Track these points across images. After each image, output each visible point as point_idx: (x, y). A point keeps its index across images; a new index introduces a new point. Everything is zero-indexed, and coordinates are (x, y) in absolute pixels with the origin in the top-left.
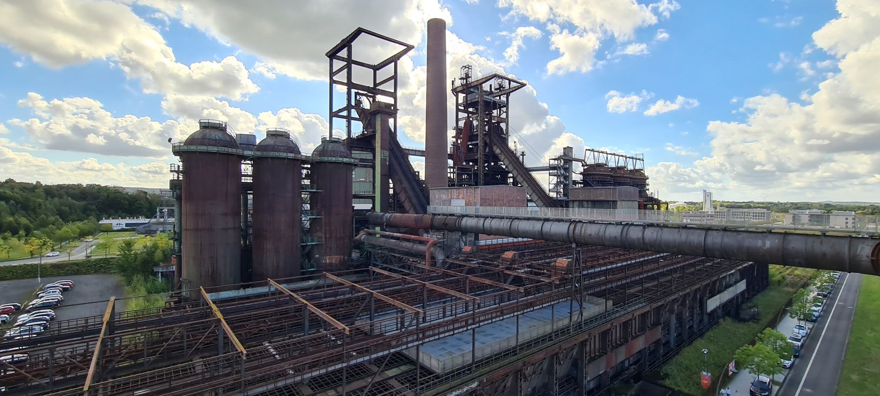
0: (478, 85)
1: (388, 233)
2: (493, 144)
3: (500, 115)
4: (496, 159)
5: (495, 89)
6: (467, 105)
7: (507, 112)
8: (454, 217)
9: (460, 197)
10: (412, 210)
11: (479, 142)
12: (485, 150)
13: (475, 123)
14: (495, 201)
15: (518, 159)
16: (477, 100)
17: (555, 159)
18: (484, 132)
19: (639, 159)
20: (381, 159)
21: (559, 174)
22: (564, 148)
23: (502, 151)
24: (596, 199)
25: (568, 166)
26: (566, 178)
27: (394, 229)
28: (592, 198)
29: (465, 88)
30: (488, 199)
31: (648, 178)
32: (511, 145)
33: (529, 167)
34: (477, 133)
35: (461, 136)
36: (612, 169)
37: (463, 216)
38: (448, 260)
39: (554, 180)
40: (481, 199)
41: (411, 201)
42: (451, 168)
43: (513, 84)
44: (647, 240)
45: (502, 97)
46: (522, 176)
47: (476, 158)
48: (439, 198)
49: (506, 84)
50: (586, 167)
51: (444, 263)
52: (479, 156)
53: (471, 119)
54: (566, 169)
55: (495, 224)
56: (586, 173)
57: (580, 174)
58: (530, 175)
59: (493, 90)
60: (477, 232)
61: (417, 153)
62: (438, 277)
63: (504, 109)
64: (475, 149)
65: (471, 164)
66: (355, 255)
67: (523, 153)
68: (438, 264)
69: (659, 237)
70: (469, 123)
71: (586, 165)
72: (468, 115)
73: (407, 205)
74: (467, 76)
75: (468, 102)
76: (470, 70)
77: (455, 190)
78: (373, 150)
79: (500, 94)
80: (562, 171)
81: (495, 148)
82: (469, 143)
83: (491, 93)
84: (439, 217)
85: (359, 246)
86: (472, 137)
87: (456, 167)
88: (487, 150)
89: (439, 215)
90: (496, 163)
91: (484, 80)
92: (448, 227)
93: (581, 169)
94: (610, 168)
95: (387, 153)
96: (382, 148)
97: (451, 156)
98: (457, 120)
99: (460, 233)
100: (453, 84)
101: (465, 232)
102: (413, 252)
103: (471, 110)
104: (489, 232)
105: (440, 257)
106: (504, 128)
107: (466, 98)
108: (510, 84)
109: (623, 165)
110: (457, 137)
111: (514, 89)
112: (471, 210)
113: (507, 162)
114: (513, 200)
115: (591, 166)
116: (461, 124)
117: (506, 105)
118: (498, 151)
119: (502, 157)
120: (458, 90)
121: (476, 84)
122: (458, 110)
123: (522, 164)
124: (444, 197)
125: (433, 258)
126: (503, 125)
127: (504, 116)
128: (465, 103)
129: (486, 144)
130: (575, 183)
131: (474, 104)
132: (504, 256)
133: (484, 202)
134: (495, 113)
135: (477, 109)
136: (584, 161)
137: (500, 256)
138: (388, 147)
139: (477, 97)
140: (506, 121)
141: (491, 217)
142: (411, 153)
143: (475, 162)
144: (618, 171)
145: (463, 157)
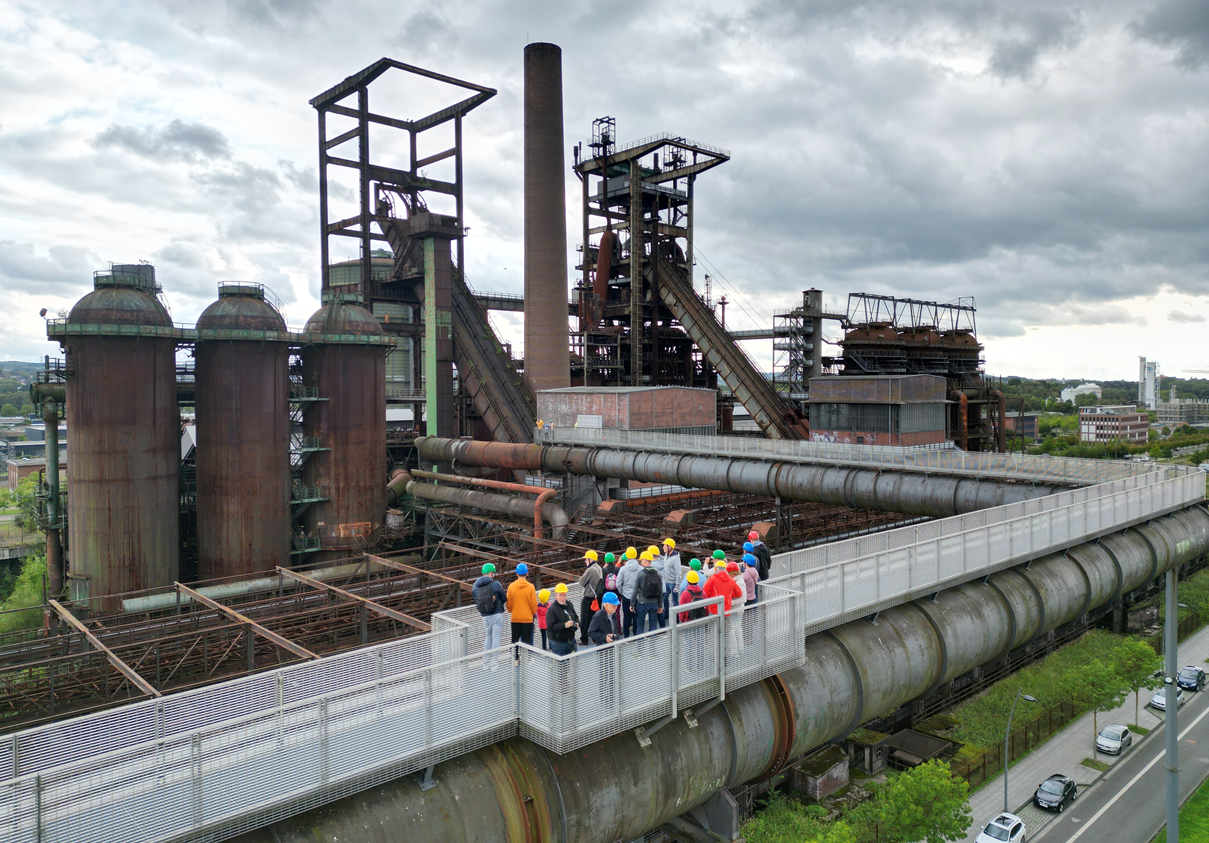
0: (631, 158)
1: (459, 478)
2: (660, 284)
3: (675, 220)
4: (667, 314)
5: (666, 165)
6: (606, 200)
7: (689, 215)
8: (582, 450)
9: (594, 408)
10: (500, 433)
11: (631, 279)
12: (645, 296)
14: (657, 416)
15: (711, 313)
16: (626, 192)
17: (785, 316)
18: (642, 260)
19: (965, 308)
20: (437, 327)
21: (794, 346)
22: (806, 293)
23: (678, 300)
24: (861, 400)
25: (811, 330)
26: (808, 353)
27: (471, 471)
28: (854, 399)
29: (602, 165)
30: (645, 414)
31: (982, 349)
32: (699, 288)
33: (733, 330)
34: (626, 261)
35: (595, 266)
36: (906, 330)
37: (600, 448)
38: (573, 527)
39: (784, 359)
40: (632, 414)
41: (497, 412)
42: (574, 335)
43: (701, 158)
45: (679, 181)
46: (718, 351)
47: (626, 313)
48: (555, 411)
49: (688, 156)
50: (849, 330)
51: (566, 531)
52: (632, 308)
53: (615, 231)
54: (808, 337)
55: (654, 464)
56: (849, 343)
57: (839, 343)
58: (736, 349)
59: (661, 165)
60: (626, 478)
61: (505, 305)
62: (556, 557)
63: (684, 208)
64: (624, 293)
65: (616, 323)
66: (394, 519)
67: (723, 299)
68: (557, 532)
70: (610, 240)
71: (851, 326)
72: (609, 221)
73: (491, 420)
74: (606, 141)
75: (609, 195)
76: (612, 127)
77: (584, 396)
78: (418, 305)
79: (675, 175)
80: (801, 341)
81: (664, 292)
82: (611, 282)
83: (656, 172)
84: (555, 449)
85: (398, 500)
86: (615, 268)
87: (585, 334)
88: (649, 296)
89: (556, 444)
90: (667, 324)
91: (641, 151)
92: (572, 468)
93: (841, 335)
94: (900, 330)
95: (448, 316)
96: (439, 306)
97: (574, 310)
98: (587, 232)
99: (594, 479)
100: (576, 155)
101: (602, 477)
102: (510, 512)
103: (614, 209)
104: (644, 479)
105: (560, 518)
106: (684, 249)
107: (604, 186)
108: (695, 155)
109: (930, 322)
110: (585, 268)
111: (703, 167)
113: (687, 320)
114: (690, 414)
115: (862, 327)
116: (596, 240)
117: (688, 200)
118: (670, 299)
119: (679, 311)
120: (588, 167)
121: (624, 158)
122: (588, 211)
123: (722, 329)
124: (564, 408)
125: (546, 523)
126: (681, 242)
127: (683, 223)
128: (601, 197)
129: (645, 285)
130: (828, 362)
131: (622, 200)
132: (668, 519)
134: (664, 215)
135: (628, 209)
136: (846, 317)
137: (662, 518)
138: (450, 305)
139: (626, 184)
140: (687, 233)
141: (647, 452)
142: (492, 304)
143: (625, 320)
144: (918, 337)
145: (600, 313)
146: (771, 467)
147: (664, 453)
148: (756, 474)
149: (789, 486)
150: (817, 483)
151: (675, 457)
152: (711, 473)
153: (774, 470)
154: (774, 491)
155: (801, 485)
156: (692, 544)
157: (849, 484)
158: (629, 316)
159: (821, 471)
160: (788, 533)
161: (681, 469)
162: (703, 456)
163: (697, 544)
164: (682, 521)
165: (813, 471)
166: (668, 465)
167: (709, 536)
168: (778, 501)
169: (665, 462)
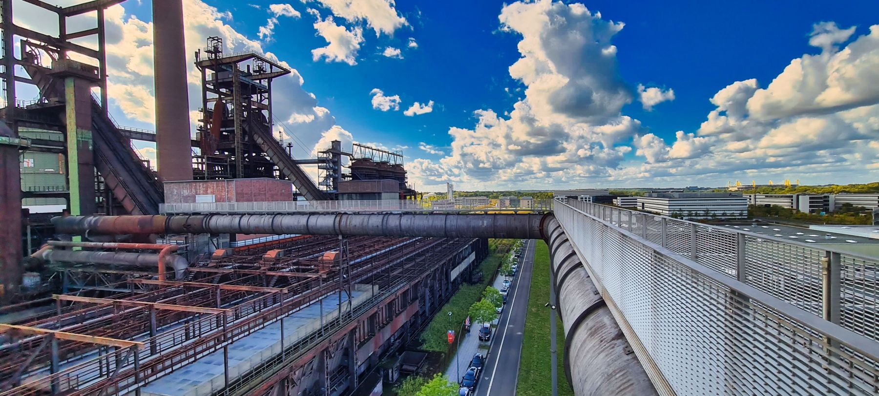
0: (232, 63)
1: (93, 244)
2: (253, 133)
3: (261, 100)
4: (259, 150)
5: (254, 71)
6: (218, 85)
7: (269, 98)
8: (199, 217)
9: (209, 191)
10: (137, 209)
11: (235, 128)
12: (244, 138)
13: (230, 107)
14: (255, 196)
15: (284, 150)
16: (231, 80)
17: (323, 152)
18: (242, 119)
19: (399, 156)
20: (78, 141)
21: (328, 167)
22: (333, 142)
23: (265, 141)
24: (364, 191)
25: (336, 160)
26: (335, 171)
27: (106, 237)
28: (360, 190)
29: (214, 63)
30: (246, 194)
31: (406, 173)
32: (276, 135)
33: (297, 159)
34: (232, 118)
35: (211, 120)
36: (377, 163)
37: (212, 214)
38: (192, 269)
39: (324, 173)
40: (237, 194)
41: (133, 197)
42: (197, 157)
43: (275, 69)
44: (403, 227)
45: (262, 80)
46: (289, 169)
47: (233, 147)
48: (179, 194)
49: (267, 67)
50: (353, 161)
51: (187, 273)
52: (237, 144)
53: (224, 101)
54: (335, 163)
55: (254, 221)
56: (354, 167)
57: (349, 167)
58: (298, 168)
59: (251, 71)
60: (233, 233)
61: (144, 137)
62: (178, 292)
63: (266, 95)
64: (231, 137)
65: (226, 153)
66: (30, 280)
67: (290, 144)
68: (179, 275)
69: (412, 224)
70: (221, 107)
71: (354, 159)
72: (220, 96)
73: (128, 204)
74: (216, 51)
75: (219, 81)
76: (220, 43)
77: (201, 184)
78: (63, 129)
79: (260, 77)
80: (331, 165)
81: (256, 137)
82: (222, 129)
83: (249, 74)
84: (177, 217)
85: (40, 266)
86: (227, 123)
87: (205, 157)
88: (247, 139)
89: (178, 214)
90: (258, 154)
91: (238, 58)
92: (191, 229)
93: (350, 163)
94: (376, 163)
95: (89, 134)
96: (78, 126)
97: (195, 143)
98: (205, 101)
99: (209, 235)
100: (197, 57)
101: (215, 233)
102: (138, 264)
103: (223, 90)
104: (247, 232)
105: (181, 266)
106: (267, 116)
107: (216, 76)
108: (271, 68)
109: (386, 160)
110: (206, 120)
111: (276, 74)
112: (225, 207)
113: (271, 153)
114: (277, 195)
115: (358, 160)
116: (211, 106)
117: (269, 91)
118: (260, 141)
119: (265, 147)
120: (204, 64)
121: (228, 61)
122: (205, 89)
123: (289, 157)
124: (186, 192)
125: (169, 268)
126: (265, 113)
127: (266, 102)
128: (214, 82)
129: (244, 132)
130: (344, 176)
131: (228, 85)
132: (266, 256)
133: (240, 197)
134: (255, 98)
135: (232, 91)
136: (352, 155)
137: (261, 257)
138: (90, 126)
139: (230, 76)
140: (269, 108)
141: (249, 214)
142: (134, 136)
143: (232, 152)
144: (382, 166)
145: (215, 146)
146: (336, 217)
147: (261, 214)
148: (326, 222)
149: (348, 227)
150: (365, 223)
151: (270, 216)
152: (296, 223)
153: (338, 219)
154: (338, 231)
155: (355, 226)
156: (284, 270)
157: (385, 222)
158: (234, 149)
159: (367, 217)
160: (346, 256)
161: (274, 223)
162: (289, 214)
163: (288, 270)
164: (276, 257)
165: (362, 217)
166: (265, 221)
167: (294, 264)
168: (340, 237)
169: (263, 219)
